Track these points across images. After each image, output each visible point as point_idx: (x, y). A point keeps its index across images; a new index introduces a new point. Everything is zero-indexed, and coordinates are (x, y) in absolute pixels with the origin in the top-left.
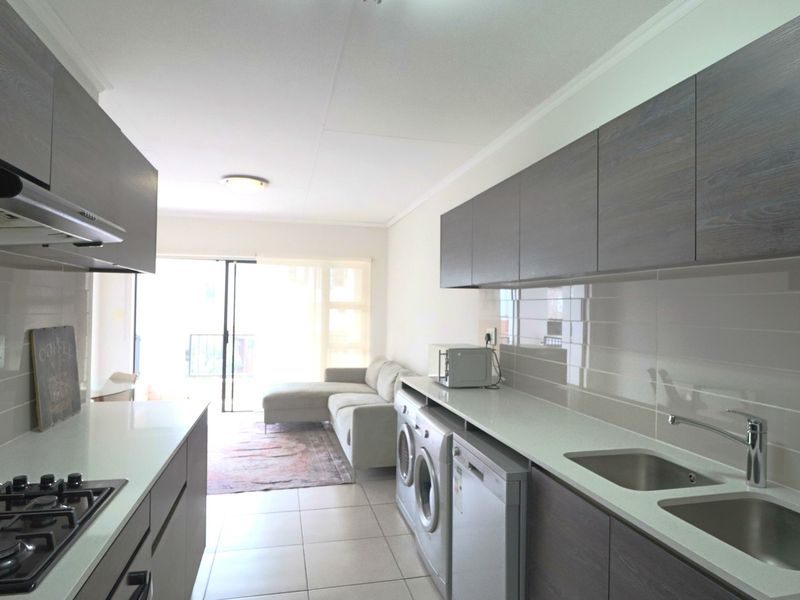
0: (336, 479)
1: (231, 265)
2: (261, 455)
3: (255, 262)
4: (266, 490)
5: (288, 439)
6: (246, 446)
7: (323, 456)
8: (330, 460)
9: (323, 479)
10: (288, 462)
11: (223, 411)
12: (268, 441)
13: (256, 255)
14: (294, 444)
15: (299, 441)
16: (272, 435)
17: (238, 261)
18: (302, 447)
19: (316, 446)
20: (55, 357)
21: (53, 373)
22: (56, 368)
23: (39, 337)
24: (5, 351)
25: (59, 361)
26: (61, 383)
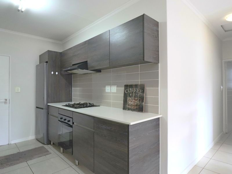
20: (132, 93)
21: (130, 96)
22: (132, 96)
23: (126, 86)
24: (117, 89)
25: (134, 94)
26: (133, 100)
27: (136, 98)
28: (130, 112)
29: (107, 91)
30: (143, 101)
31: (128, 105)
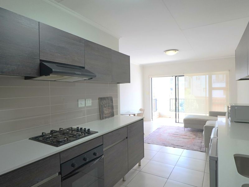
0: (199, 150)
1: (177, 78)
2: (179, 137)
3: (184, 76)
4: (174, 147)
5: (191, 133)
6: (176, 133)
7: (199, 141)
8: (201, 143)
9: (194, 148)
10: (186, 140)
11: (176, 122)
12: (184, 133)
13: (184, 73)
14: (192, 135)
15: (194, 135)
16: (186, 131)
17: (179, 76)
18: (194, 137)
19: (199, 137)
20: (106, 104)
21: (105, 107)
22: (106, 106)
23: (101, 99)
24: (92, 102)
25: (107, 105)
26: (108, 110)
27: (109, 108)
28: (107, 119)
29: (80, 106)
30: (113, 109)
31: (105, 114)
